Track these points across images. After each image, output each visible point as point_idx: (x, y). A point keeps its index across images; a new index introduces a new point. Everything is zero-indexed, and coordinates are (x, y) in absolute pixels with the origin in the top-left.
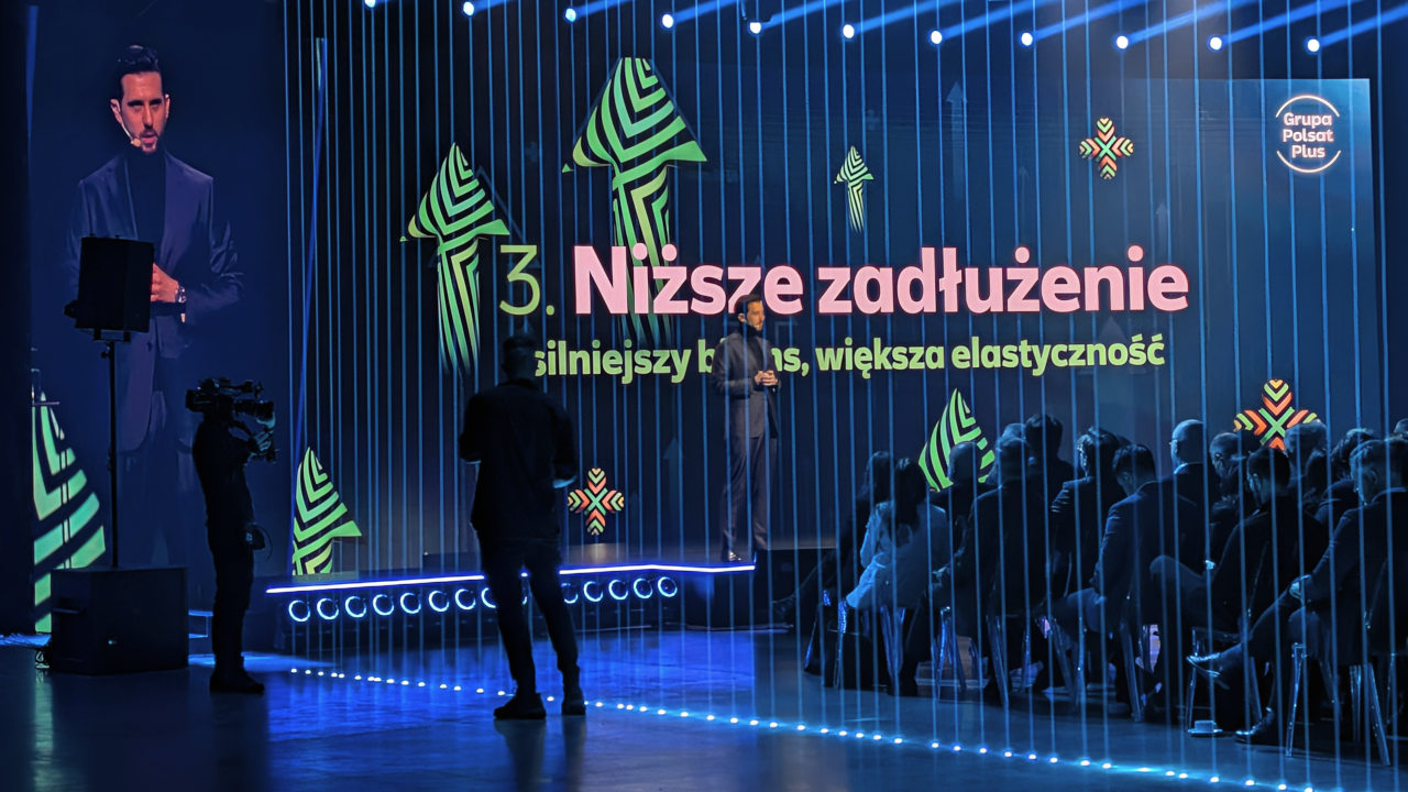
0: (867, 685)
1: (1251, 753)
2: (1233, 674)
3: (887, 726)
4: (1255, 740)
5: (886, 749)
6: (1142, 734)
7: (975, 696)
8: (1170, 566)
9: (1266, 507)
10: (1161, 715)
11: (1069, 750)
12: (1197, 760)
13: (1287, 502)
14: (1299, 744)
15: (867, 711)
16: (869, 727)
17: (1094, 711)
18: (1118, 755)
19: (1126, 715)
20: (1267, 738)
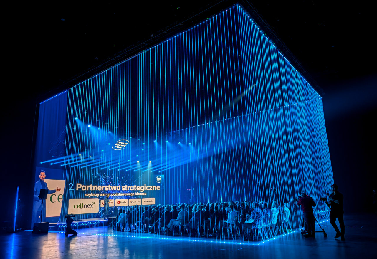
0: (119, 231)
1: (154, 235)
2: (153, 228)
3: (121, 235)
4: (155, 234)
5: (120, 237)
6: (144, 234)
7: (129, 231)
8: (148, 218)
9: (156, 212)
10: (146, 232)
11: (138, 236)
12: (150, 236)
13: (158, 212)
14: (159, 234)
15: (119, 233)
16: (119, 235)
17: (140, 232)
18: (142, 236)
19: (143, 232)
20: (156, 234)
